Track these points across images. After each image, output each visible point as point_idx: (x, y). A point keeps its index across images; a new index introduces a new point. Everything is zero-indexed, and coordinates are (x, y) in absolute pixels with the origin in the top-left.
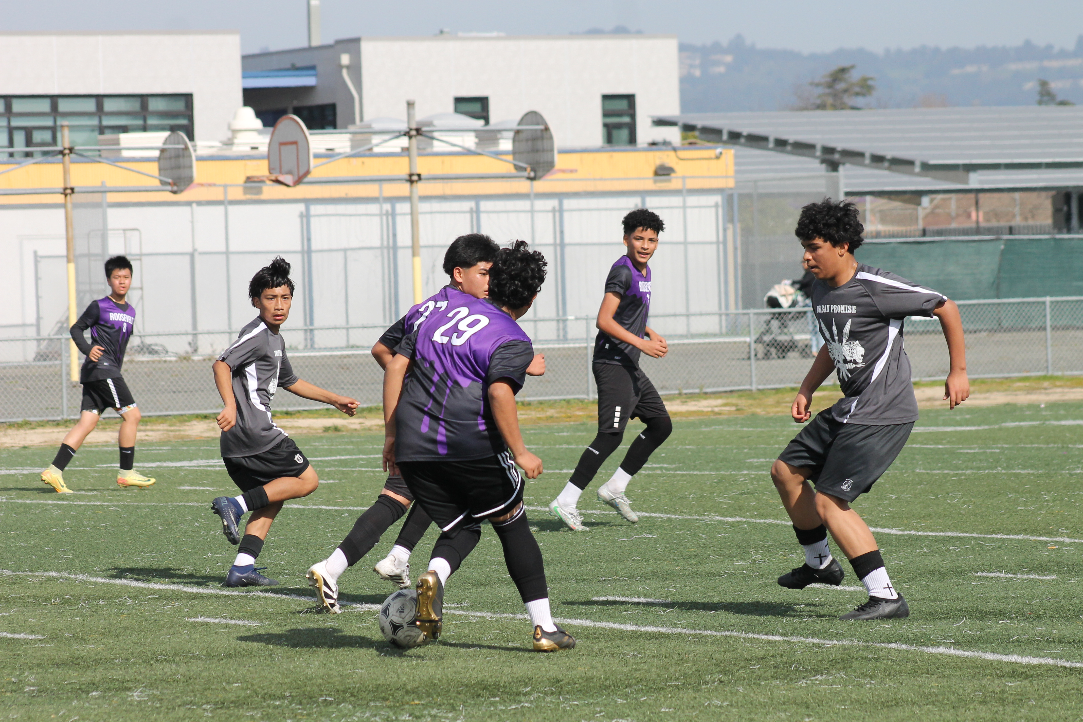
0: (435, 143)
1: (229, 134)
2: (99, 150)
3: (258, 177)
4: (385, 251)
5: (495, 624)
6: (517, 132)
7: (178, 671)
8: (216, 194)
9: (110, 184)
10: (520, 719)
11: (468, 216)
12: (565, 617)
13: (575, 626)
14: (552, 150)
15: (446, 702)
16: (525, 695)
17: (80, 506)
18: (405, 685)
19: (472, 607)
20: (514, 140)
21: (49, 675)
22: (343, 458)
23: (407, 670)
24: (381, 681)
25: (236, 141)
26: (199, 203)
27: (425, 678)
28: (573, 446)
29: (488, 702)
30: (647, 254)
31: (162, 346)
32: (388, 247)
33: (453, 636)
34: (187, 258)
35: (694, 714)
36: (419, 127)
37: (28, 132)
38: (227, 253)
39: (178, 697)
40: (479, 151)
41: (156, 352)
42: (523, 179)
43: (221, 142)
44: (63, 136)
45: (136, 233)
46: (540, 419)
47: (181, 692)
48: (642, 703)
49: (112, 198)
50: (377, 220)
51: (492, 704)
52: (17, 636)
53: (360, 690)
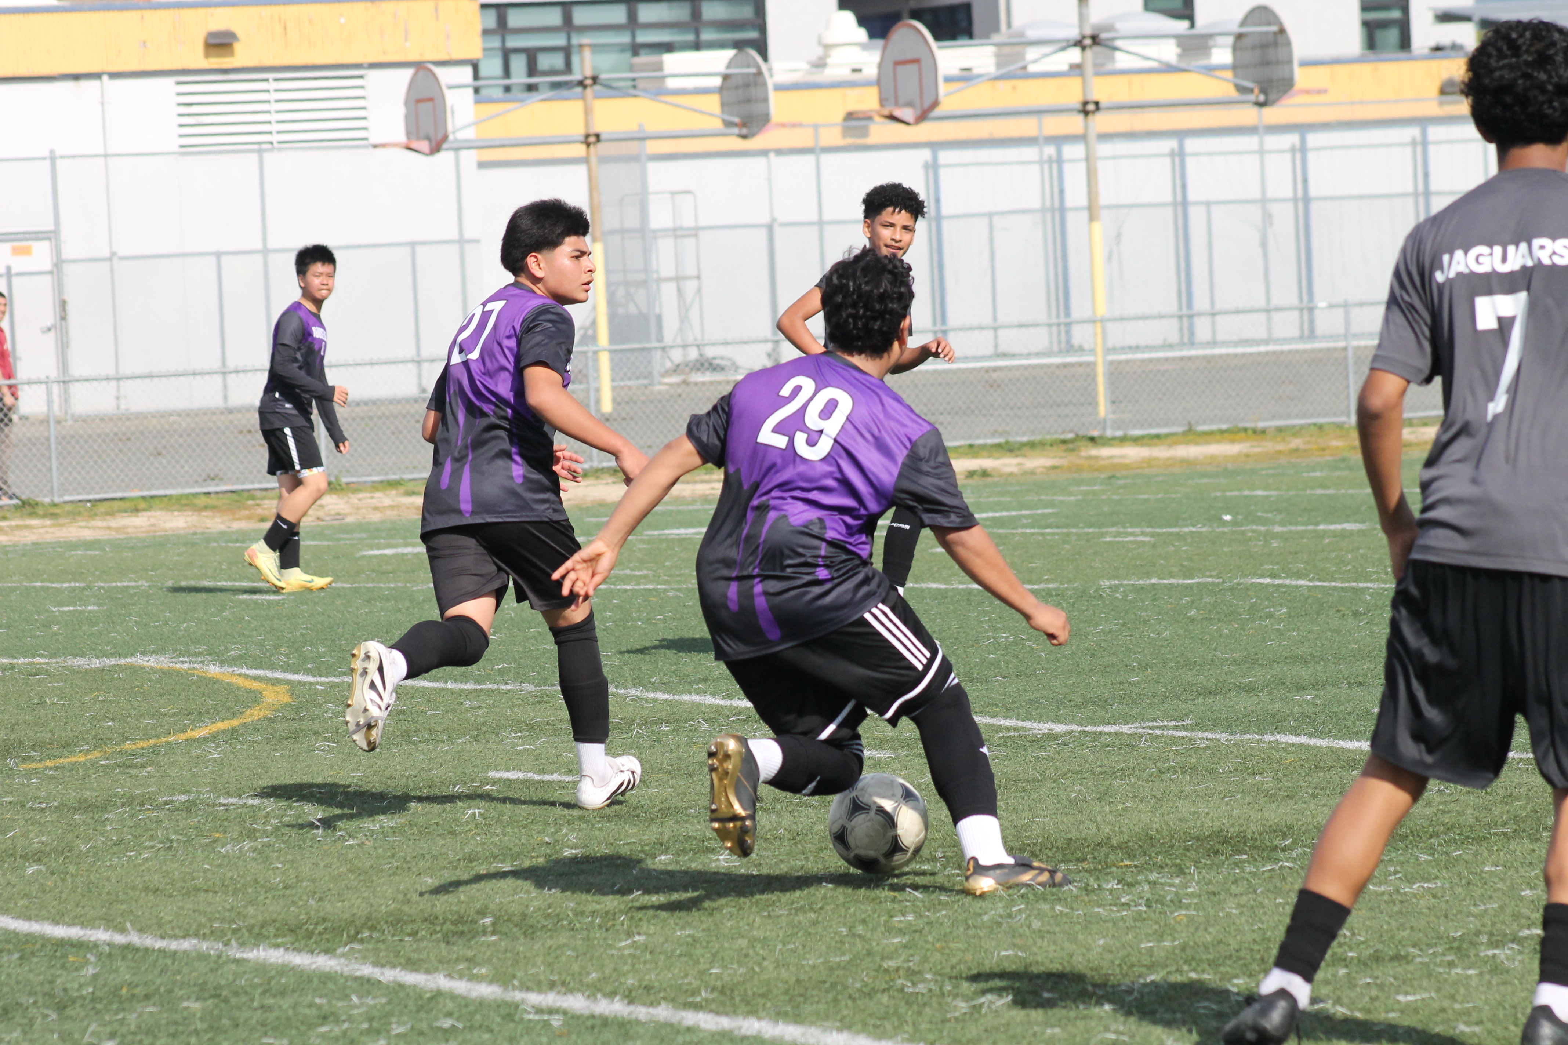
0: (1118, 55)
1: (820, 51)
2: (634, 80)
3: (864, 112)
4: (1049, 215)
5: (1234, 750)
6: (1239, 37)
7: (780, 823)
8: (802, 139)
9: (651, 127)
10: (1278, 885)
11: (1167, 161)
12: (1335, 737)
13: (1349, 751)
14: (1290, 62)
15: (1169, 862)
16: (1284, 850)
17: (626, 591)
18: (1108, 838)
19: (1199, 725)
20: (1235, 49)
21: (597, 832)
22: (997, 514)
23: (1110, 818)
24: (1073, 835)
25: (829, 61)
26: (779, 152)
27: (1137, 829)
28: (1331, 491)
29: (1231, 861)
30: (900, 249)
31: (729, 359)
32: (1052, 210)
33: (1173, 767)
34: (763, 233)
35: (1533, 874)
36: (1096, 32)
37: (531, 55)
38: (820, 223)
39: (782, 861)
40: (1183, 65)
41: (722, 369)
42: (1250, 105)
43: (809, 62)
44: (582, 61)
45: (689, 197)
46: (1280, 452)
47: (787, 855)
48: (1456, 860)
49: (653, 147)
50: (1035, 169)
51: (1237, 864)
52: (547, 778)
53: (1043, 847)
